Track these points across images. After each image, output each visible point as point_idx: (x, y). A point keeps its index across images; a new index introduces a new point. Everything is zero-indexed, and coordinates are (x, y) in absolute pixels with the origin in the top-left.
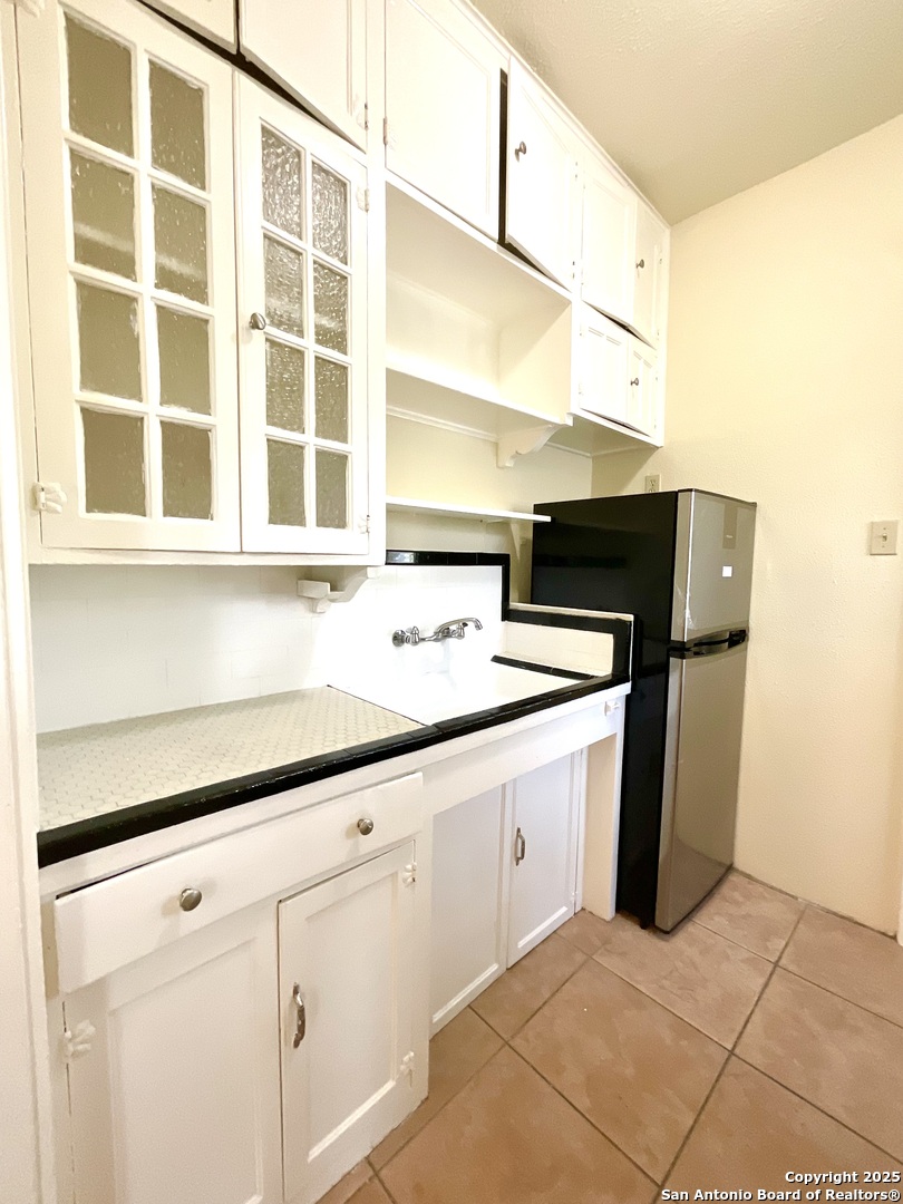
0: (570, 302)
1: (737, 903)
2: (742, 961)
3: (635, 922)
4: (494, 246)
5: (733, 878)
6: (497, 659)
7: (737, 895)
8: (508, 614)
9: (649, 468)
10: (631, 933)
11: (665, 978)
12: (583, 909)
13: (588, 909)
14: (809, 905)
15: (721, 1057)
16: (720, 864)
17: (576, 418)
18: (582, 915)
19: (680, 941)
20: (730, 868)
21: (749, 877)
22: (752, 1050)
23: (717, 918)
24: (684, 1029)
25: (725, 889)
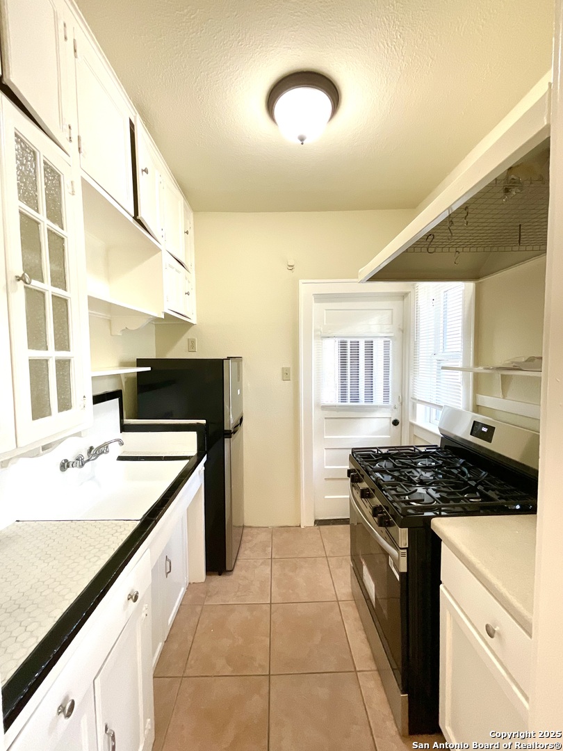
0: (160, 250)
1: (250, 541)
2: (261, 565)
3: (215, 575)
4: (131, 219)
5: (245, 531)
6: (121, 458)
7: (250, 538)
8: (124, 428)
9: (189, 335)
10: (217, 580)
11: (238, 591)
12: (189, 583)
13: (192, 582)
14: (273, 527)
15: (267, 608)
16: (240, 527)
17: (166, 314)
18: (191, 586)
19: (236, 572)
20: (244, 526)
21: (250, 527)
22: (277, 598)
23: (246, 552)
24: (252, 607)
25: (244, 538)
